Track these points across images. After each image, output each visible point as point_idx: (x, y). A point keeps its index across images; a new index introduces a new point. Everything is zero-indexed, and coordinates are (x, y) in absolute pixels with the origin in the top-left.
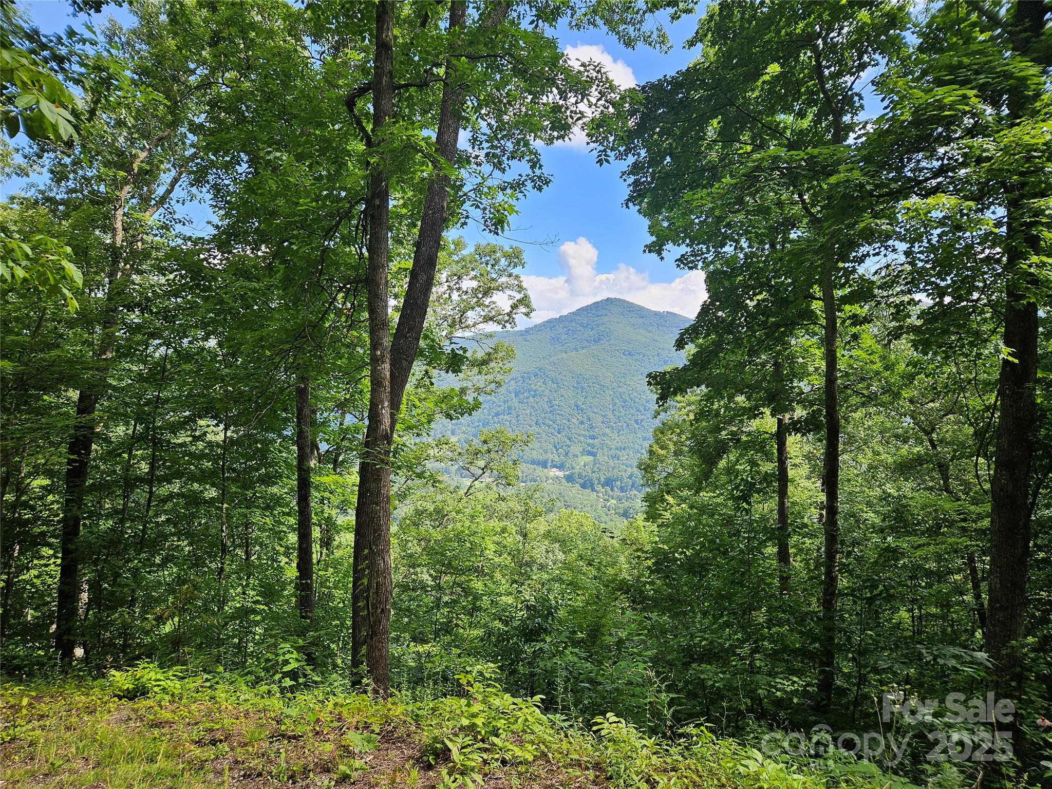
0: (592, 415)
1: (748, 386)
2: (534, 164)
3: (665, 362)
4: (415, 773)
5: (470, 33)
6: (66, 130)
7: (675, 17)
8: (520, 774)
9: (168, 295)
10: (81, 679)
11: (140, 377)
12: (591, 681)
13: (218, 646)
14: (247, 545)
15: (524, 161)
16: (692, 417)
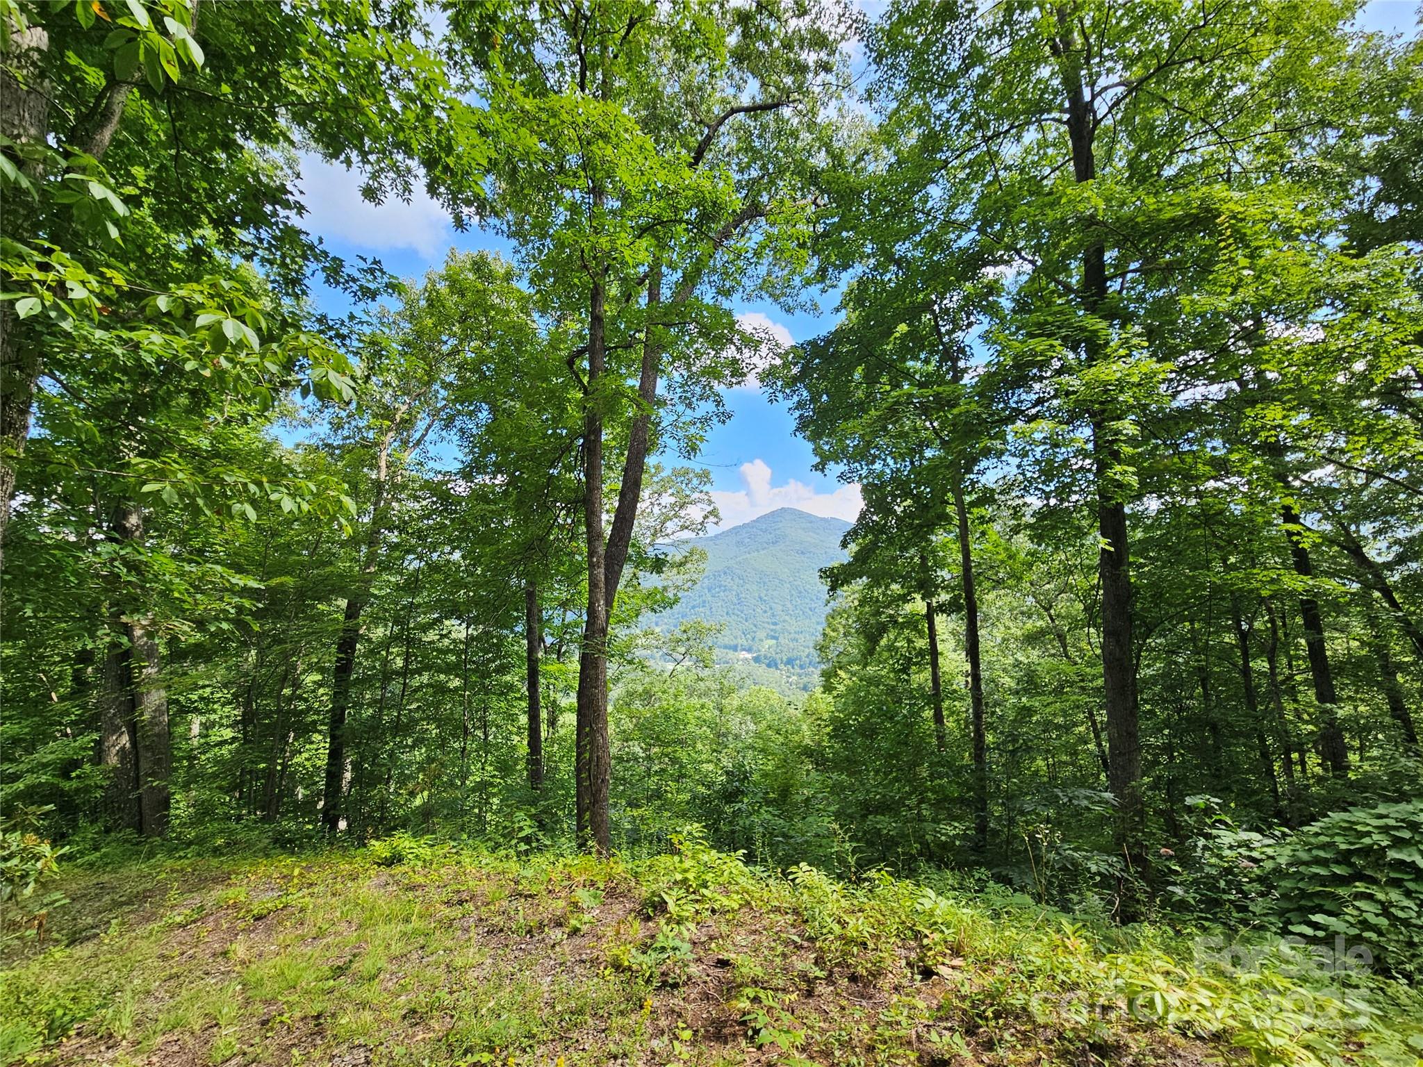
0: (774, 605)
1: (901, 577)
2: (718, 403)
3: (832, 559)
4: (637, 924)
5: (666, 307)
6: (347, 393)
7: (823, 291)
8: (728, 921)
9: (421, 518)
10: (345, 849)
11: (398, 587)
12: (784, 835)
13: (462, 816)
14: (485, 726)
15: (710, 402)
16: (856, 603)
